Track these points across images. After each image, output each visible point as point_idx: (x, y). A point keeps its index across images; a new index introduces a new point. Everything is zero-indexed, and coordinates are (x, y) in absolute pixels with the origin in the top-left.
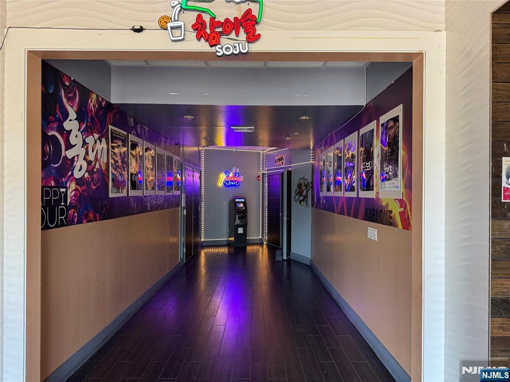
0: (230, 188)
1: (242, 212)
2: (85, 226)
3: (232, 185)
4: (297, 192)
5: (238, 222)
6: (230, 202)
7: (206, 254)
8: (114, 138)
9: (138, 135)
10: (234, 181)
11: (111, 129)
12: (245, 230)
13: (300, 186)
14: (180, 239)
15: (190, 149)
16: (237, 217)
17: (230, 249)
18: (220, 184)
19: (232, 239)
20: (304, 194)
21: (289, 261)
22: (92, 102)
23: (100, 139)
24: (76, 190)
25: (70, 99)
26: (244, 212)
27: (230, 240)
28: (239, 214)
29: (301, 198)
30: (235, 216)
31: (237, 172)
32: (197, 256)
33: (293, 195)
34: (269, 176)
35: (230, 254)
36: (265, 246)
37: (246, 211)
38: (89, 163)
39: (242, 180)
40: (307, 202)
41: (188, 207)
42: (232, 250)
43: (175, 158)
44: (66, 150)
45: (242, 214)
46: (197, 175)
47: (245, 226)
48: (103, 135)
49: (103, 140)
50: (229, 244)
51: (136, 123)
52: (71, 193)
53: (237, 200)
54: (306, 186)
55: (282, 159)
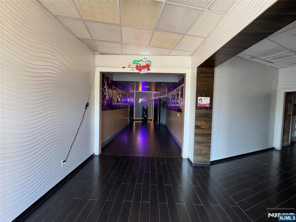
2: (108, 111)
3: (143, 102)
5: (145, 113)
6: (143, 107)
7: (135, 122)
8: (114, 90)
9: (119, 88)
11: (113, 87)
12: (147, 116)
13: (163, 103)
14: (128, 118)
15: (131, 91)
18: (140, 102)
19: (143, 118)
20: (164, 105)
21: (159, 125)
22: (110, 81)
23: (111, 90)
24: (106, 102)
25: (106, 81)
26: (147, 110)
28: (145, 111)
29: (163, 106)
32: (133, 123)
33: (161, 105)
34: (155, 100)
35: (142, 123)
36: (153, 121)
38: (109, 96)
40: (165, 108)
41: (130, 108)
42: (143, 122)
43: (127, 94)
44: (105, 93)
46: (133, 99)
47: (147, 115)
48: (112, 89)
49: (112, 90)
50: (142, 120)
51: (118, 85)
52: (105, 103)
54: (165, 103)
55: (158, 95)
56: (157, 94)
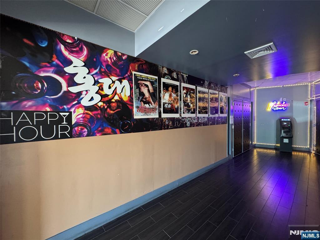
0: (278, 112)
1: (287, 128)
3: (279, 110)
5: (283, 134)
6: (277, 121)
7: (257, 152)
9: (174, 79)
10: (281, 107)
11: (135, 74)
12: (291, 141)
14: (227, 143)
16: (283, 132)
17: (276, 152)
18: (269, 109)
19: (279, 145)
22: (108, 56)
23: (119, 80)
25: (73, 52)
26: (290, 128)
27: (277, 146)
30: (281, 131)
31: (284, 100)
34: (318, 101)
36: (312, 154)
37: (292, 128)
38: (104, 96)
39: (289, 106)
41: (237, 124)
42: (279, 153)
44: (68, 87)
45: (288, 130)
47: (291, 138)
48: (124, 78)
50: (276, 148)
51: (171, 72)
53: (282, 120)
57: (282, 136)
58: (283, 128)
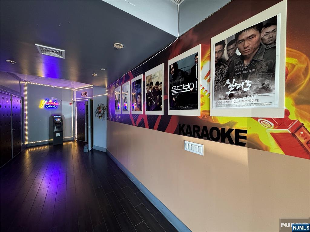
4: (97, 112)
5: (56, 130)
12: (62, 134)
13: (99, 108)
18: (42, 107)
19: (52, 140)
20: (102, 112)
21: (92, 150)
26: (61, 123)
27: (50, 141)
29: (100, 115)
30: (54, 127)
31: (55, 99)
33: (95, 113)
34: (78, 103)
35: (51, 150)
36: (76, 142)
39: (59, 105)
40: (104, 117)
42: (52, 147)
45: (59, 125)
47: (61, 132)
50: (49, 144)
54: (103, 108)
55: (86, 94)
56: (82, 93)
57: (55, 131)
58: (56, 124)
